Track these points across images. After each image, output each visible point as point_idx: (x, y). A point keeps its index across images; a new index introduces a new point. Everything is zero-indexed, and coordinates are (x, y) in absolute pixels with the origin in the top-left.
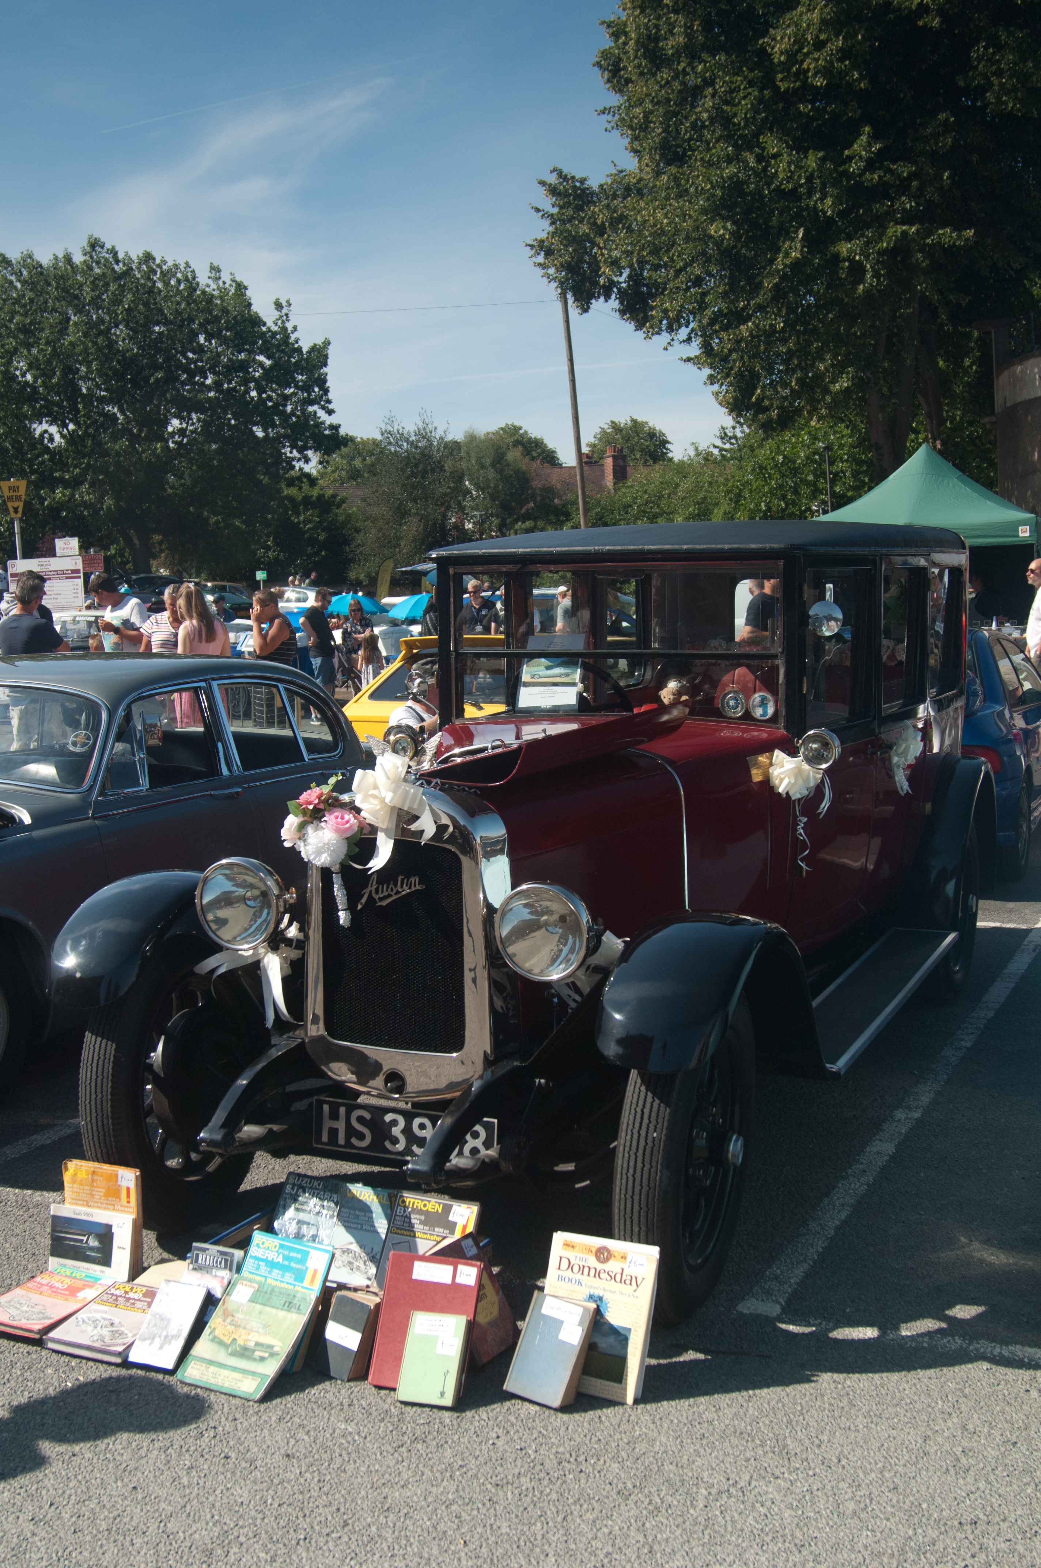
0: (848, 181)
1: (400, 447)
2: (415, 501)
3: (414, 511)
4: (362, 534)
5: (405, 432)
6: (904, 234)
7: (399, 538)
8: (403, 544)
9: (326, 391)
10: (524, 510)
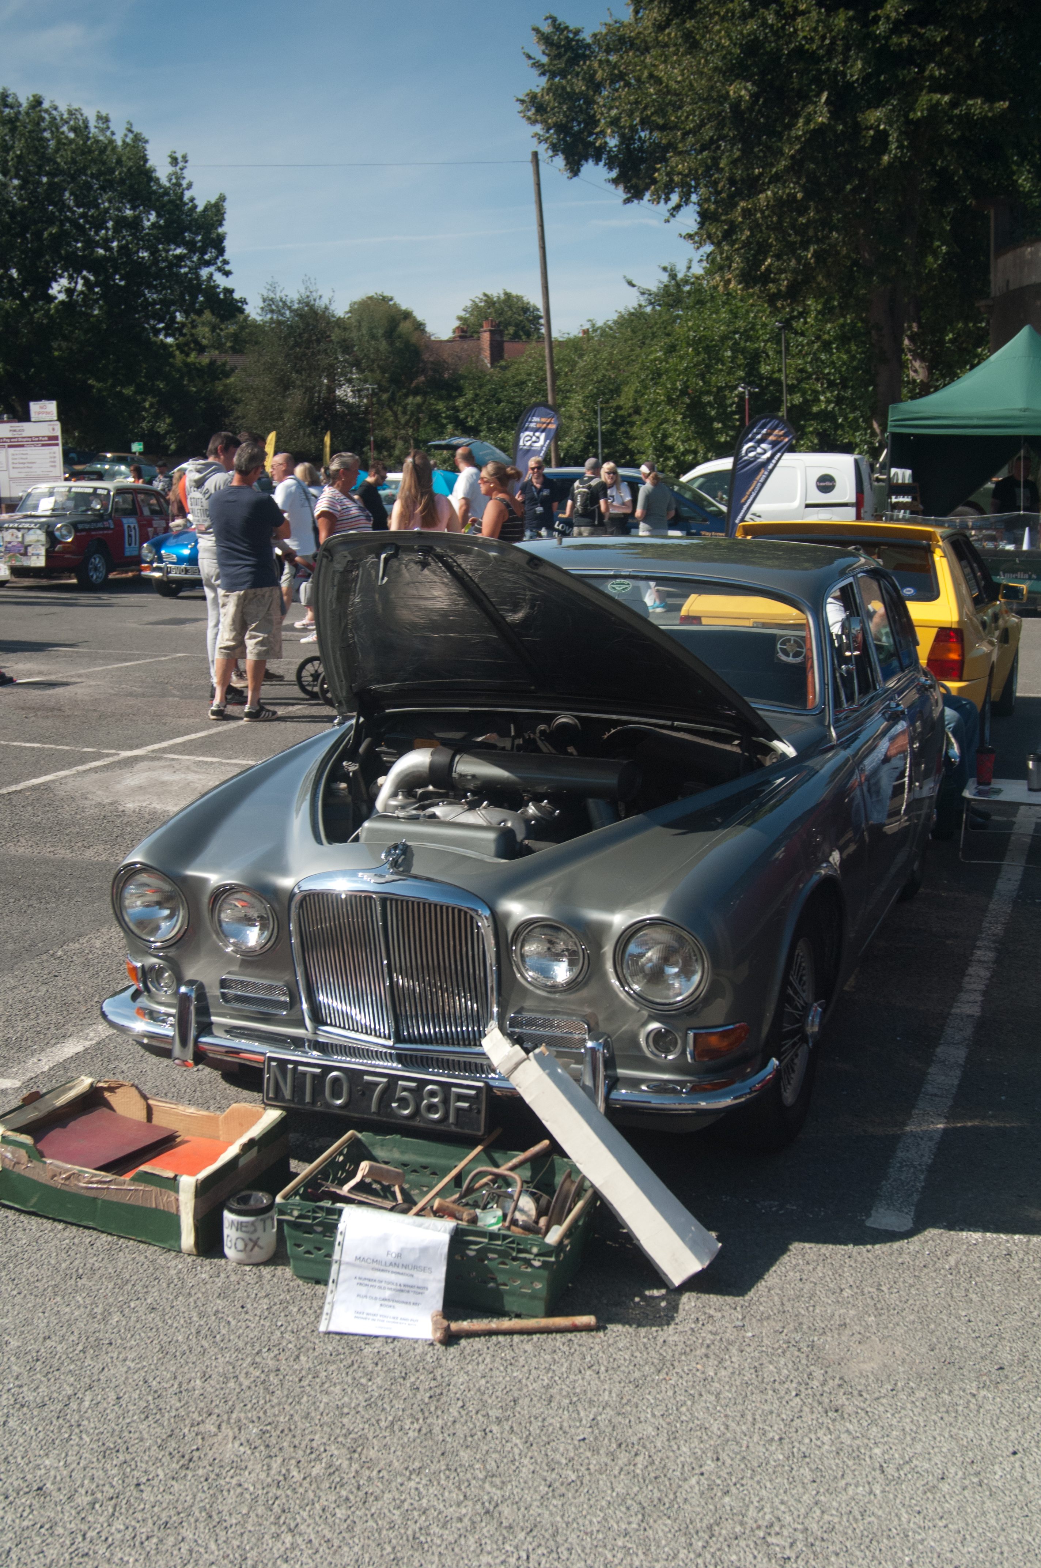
0: (874, 44)
1: (282, 315)
2: (298, 372)
3: (298, 383)
4: (242, 405)
5: (289, 300)
6: (938, 103)
7: (281, 411)
8: (286, 416)
9: (221, 251)
10: (413, 385)
